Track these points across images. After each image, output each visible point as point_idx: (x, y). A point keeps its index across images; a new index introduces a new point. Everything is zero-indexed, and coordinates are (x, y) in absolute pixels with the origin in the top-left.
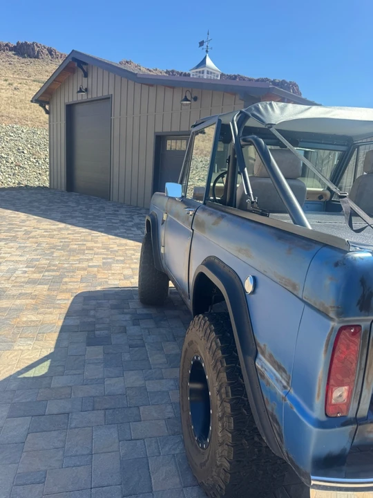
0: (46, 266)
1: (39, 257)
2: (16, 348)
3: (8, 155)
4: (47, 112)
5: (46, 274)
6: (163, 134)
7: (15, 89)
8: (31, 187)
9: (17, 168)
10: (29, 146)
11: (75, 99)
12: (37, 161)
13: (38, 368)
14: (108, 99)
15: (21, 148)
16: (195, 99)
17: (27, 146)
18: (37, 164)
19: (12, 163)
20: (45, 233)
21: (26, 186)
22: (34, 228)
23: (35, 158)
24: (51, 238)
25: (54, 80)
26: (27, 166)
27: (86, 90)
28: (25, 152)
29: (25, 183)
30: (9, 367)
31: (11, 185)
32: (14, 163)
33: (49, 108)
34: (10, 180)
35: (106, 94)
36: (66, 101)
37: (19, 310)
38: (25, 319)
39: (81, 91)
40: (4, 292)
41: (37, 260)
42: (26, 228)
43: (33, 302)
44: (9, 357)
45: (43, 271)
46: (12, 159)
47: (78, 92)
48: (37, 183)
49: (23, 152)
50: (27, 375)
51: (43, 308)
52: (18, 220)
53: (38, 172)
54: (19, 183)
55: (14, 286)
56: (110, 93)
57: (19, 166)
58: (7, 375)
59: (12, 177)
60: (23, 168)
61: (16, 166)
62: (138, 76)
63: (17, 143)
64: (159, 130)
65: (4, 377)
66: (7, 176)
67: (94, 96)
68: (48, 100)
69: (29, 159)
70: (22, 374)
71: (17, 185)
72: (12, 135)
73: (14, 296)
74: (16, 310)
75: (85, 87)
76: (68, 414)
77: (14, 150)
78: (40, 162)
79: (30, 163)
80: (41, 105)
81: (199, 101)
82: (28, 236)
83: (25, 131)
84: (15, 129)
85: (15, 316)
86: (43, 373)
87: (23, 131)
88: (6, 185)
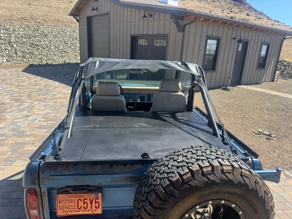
0: (52, 117)
1: (51, 112)
2: (14, 164)
3: (59, 45)
4: (78, 21)
5: (50, 122)
6: (135, 36)
7: (70, 2)
8: (71, 63)
9: (64, 52)
10: (71, 39)
11: (91, 14)
12: (75, 48)
13: (18, 176)
14: (107, 14)
15: (66, 41)
16: (151, 16)
17: (69, 40)
18: (75, 50)
19: (61, 50)
20: (63, 96)
21: (68, 63)
22: (59, 92)
23: (74, 47)
24: (64, 99)
25: (80, 3)
26: (69, 51)
27: (97, 9)
28: (69, 43)
29: (68, 61)
30: (6, 174)
31: (61, 62)
32: (63, 50)
33: (79, 18)
34: (60, 59)
35: (106, 11)
36: (87, 15)
37: (26, 144)
38: (26, 149)
39: (93, 10)
40: (24, 133)
41: (50, 113)
42: (54, 92)
43: (34, 139)
44: (9, 169)
45: (48, 121)
46: (61, 47)
47: (92, 10)
48: (74, 61)
49: (67, 43)
50: (11, 179)
51: (37, 143)
52: (53, 87)
53: (76, 54)
54: (65, 62)
55: (30, 130)
56: (108, 11)
57: (65, 51)
58: (4, 178)
59: (61, 58)
60: (67, 52)
61: (63, 51)
62: (120, 2)
63: (65, 38)
64: (133, 33)
65: (2, 179)
66: (58, 57)
67: (101, 12)
68: (78, 14)
69: (70, 47)
70: (10, 178)
71: (63, 63)
72: (62, 33)
73: (27, 135)
74: (24, 143)
75: (96, 7)
76: (19, 199)
77: (62, 42)
78: (77, 49)
79: (71, 50)
80: (74, 17)
81: (152, 17)
82: (52, 98)
83: (69, 31)
84: (63, 30)
85: (22, 147)
86: (19, 178)
87: (67, 31)
88: (57, 62)
